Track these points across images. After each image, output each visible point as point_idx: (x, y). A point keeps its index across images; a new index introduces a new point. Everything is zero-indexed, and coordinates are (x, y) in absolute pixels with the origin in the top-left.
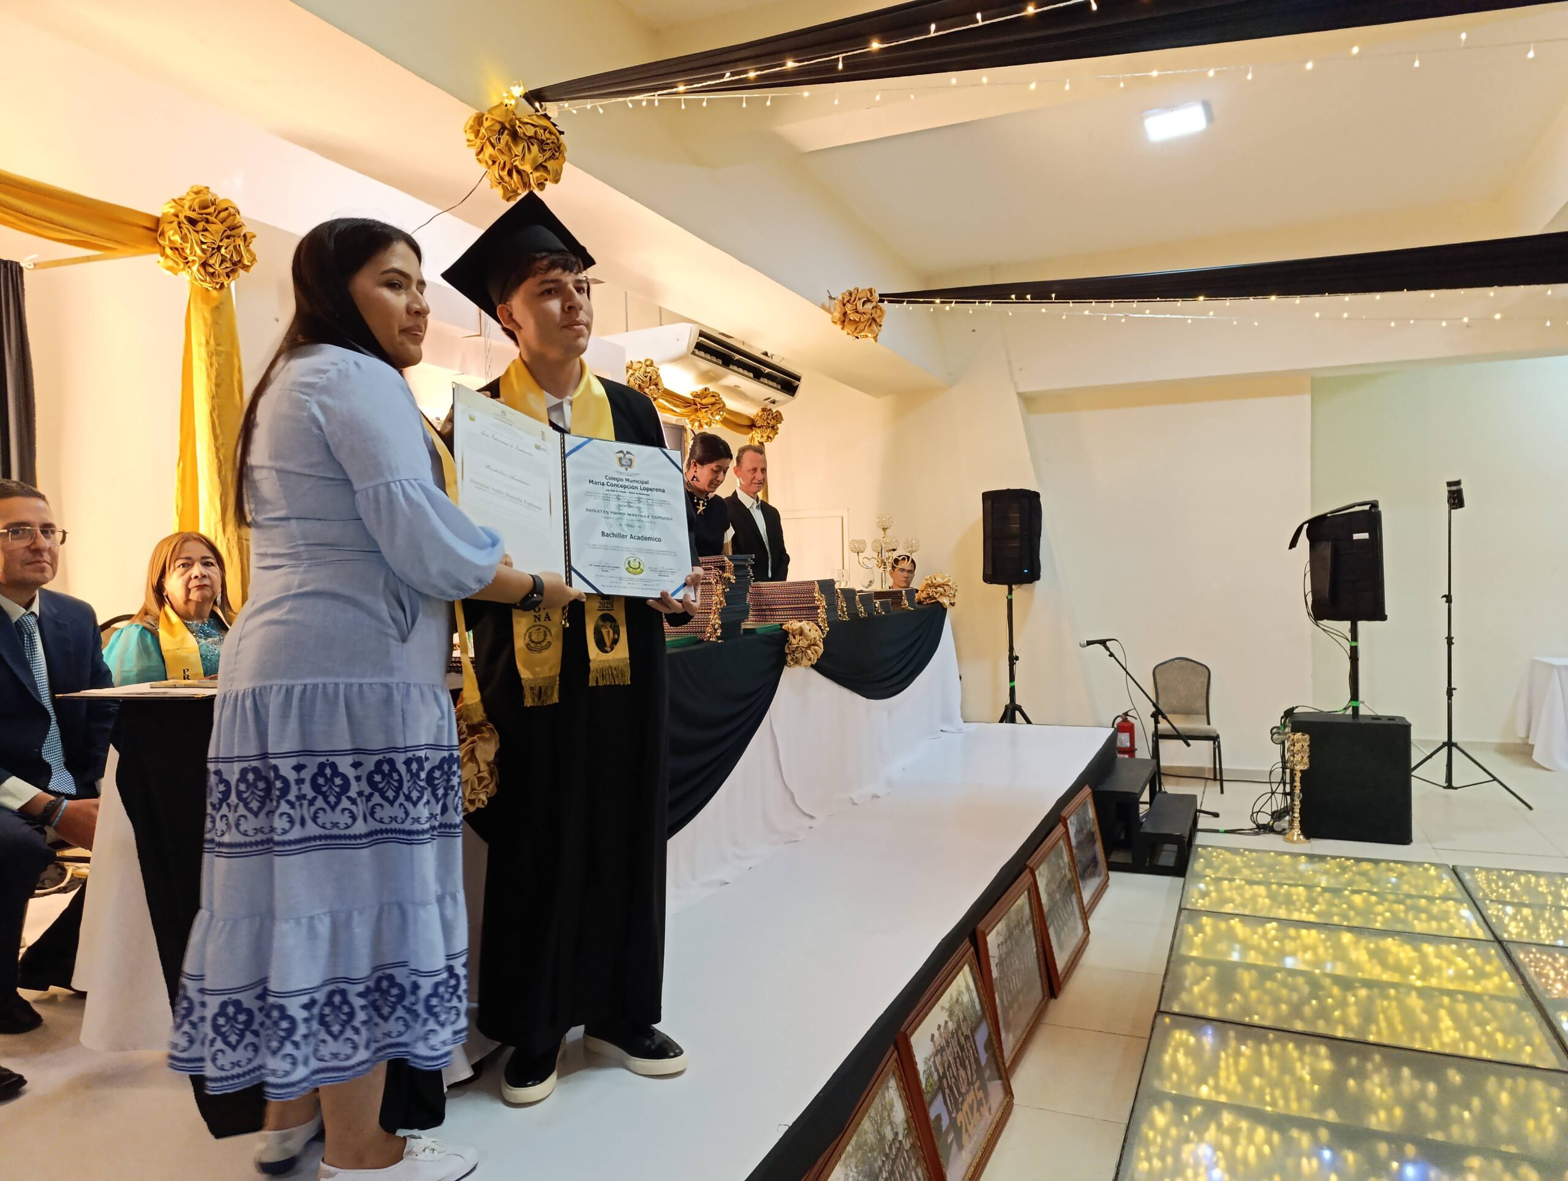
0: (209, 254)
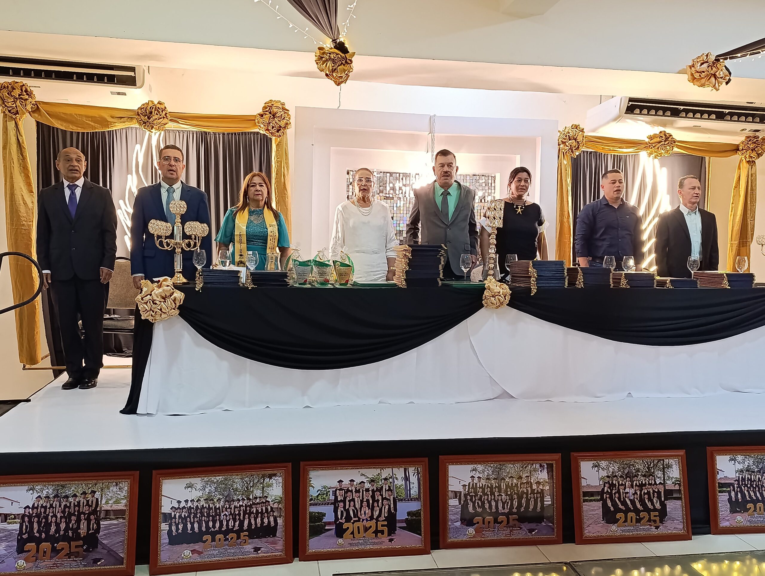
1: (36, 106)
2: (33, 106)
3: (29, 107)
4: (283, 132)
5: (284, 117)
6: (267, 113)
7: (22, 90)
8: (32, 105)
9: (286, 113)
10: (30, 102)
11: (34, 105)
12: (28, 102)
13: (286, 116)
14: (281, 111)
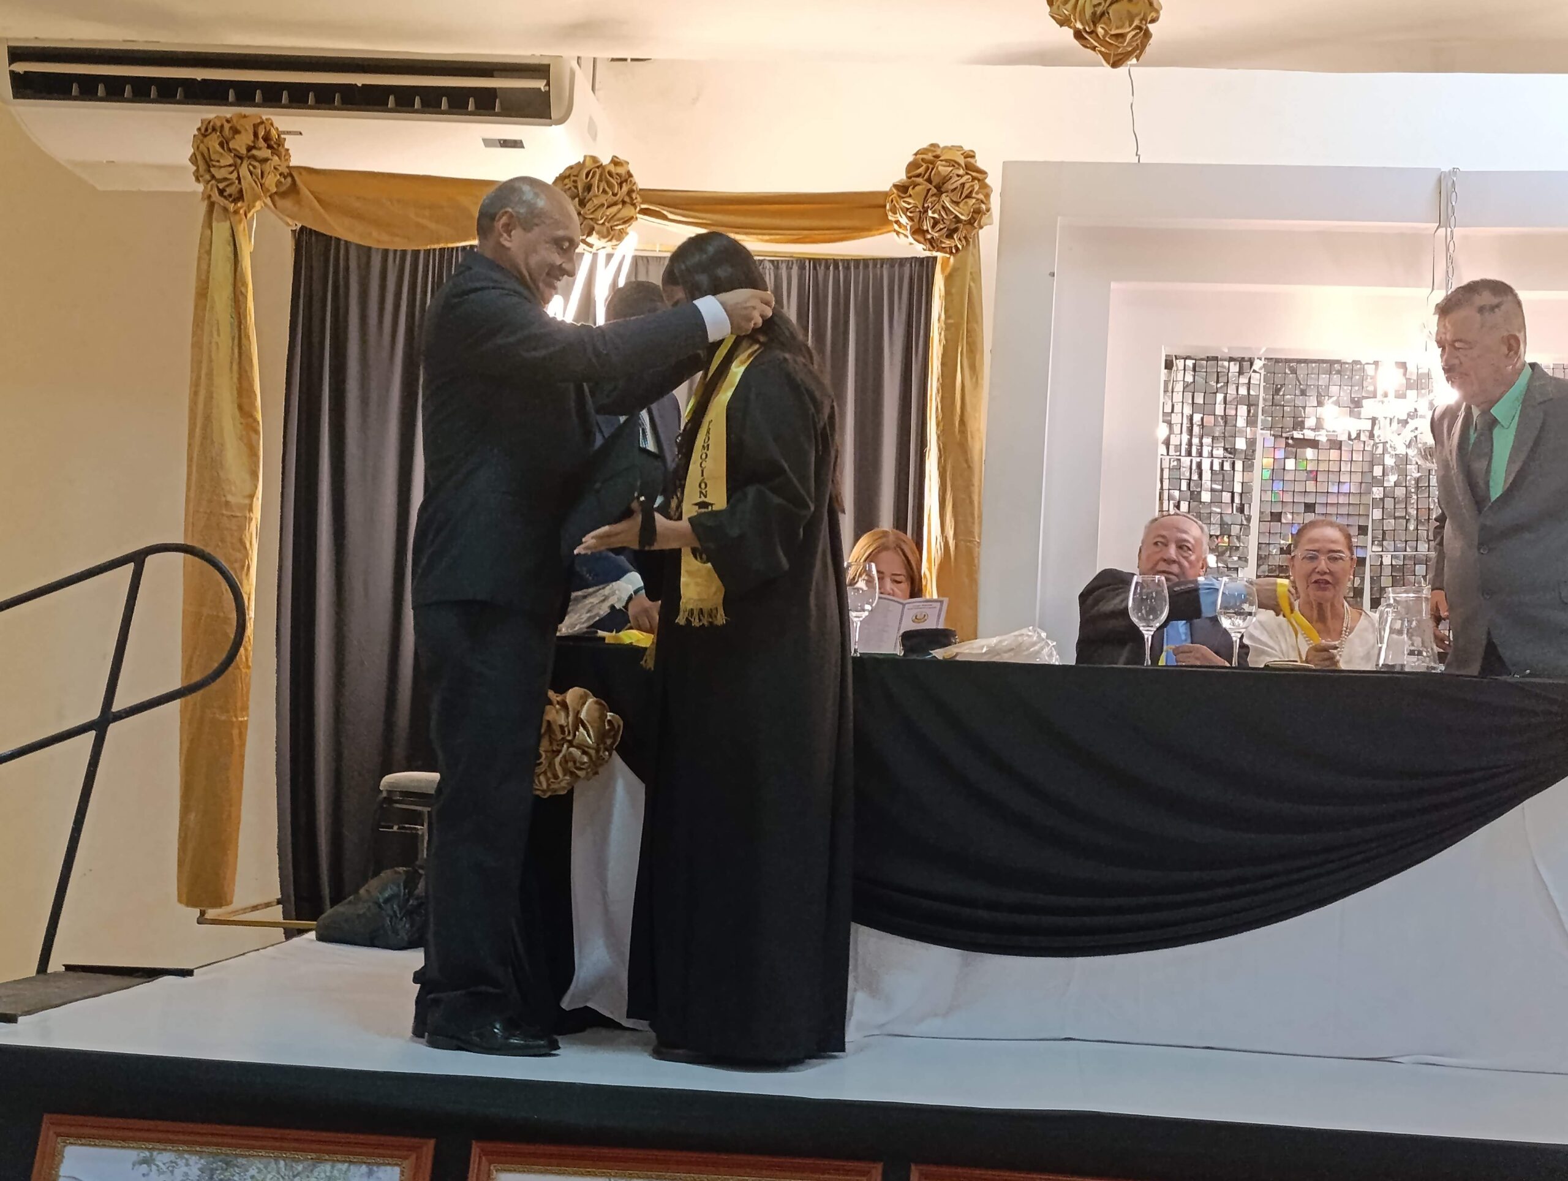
0: (916, 220)
1: (289, 179)
2: (283, 180)
3: (271, 181)
4: (965, 238)
5: (971, 192)
6: (919, 180)
7: (256, 135)
8: (280, 175)
9: (979, 180)
10: (275, 168)
11: (285, 178)
12: (268, 167)
13: (977, 188)
14: (961, 172)
